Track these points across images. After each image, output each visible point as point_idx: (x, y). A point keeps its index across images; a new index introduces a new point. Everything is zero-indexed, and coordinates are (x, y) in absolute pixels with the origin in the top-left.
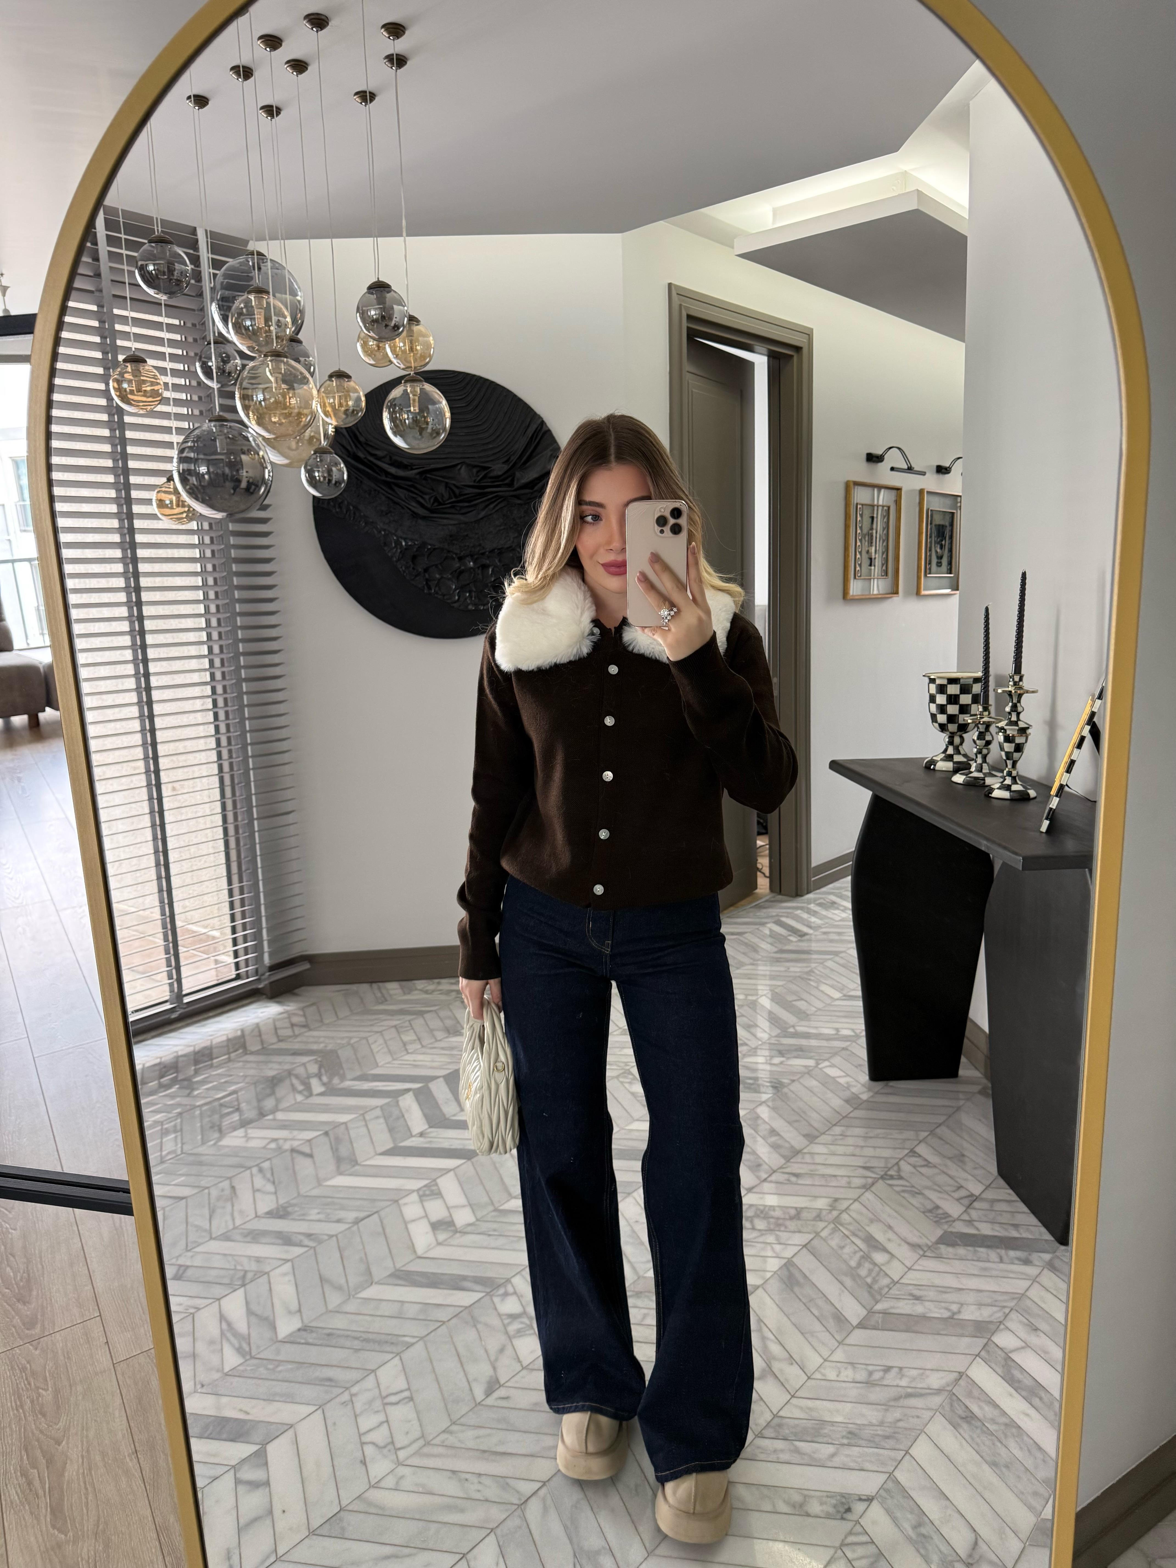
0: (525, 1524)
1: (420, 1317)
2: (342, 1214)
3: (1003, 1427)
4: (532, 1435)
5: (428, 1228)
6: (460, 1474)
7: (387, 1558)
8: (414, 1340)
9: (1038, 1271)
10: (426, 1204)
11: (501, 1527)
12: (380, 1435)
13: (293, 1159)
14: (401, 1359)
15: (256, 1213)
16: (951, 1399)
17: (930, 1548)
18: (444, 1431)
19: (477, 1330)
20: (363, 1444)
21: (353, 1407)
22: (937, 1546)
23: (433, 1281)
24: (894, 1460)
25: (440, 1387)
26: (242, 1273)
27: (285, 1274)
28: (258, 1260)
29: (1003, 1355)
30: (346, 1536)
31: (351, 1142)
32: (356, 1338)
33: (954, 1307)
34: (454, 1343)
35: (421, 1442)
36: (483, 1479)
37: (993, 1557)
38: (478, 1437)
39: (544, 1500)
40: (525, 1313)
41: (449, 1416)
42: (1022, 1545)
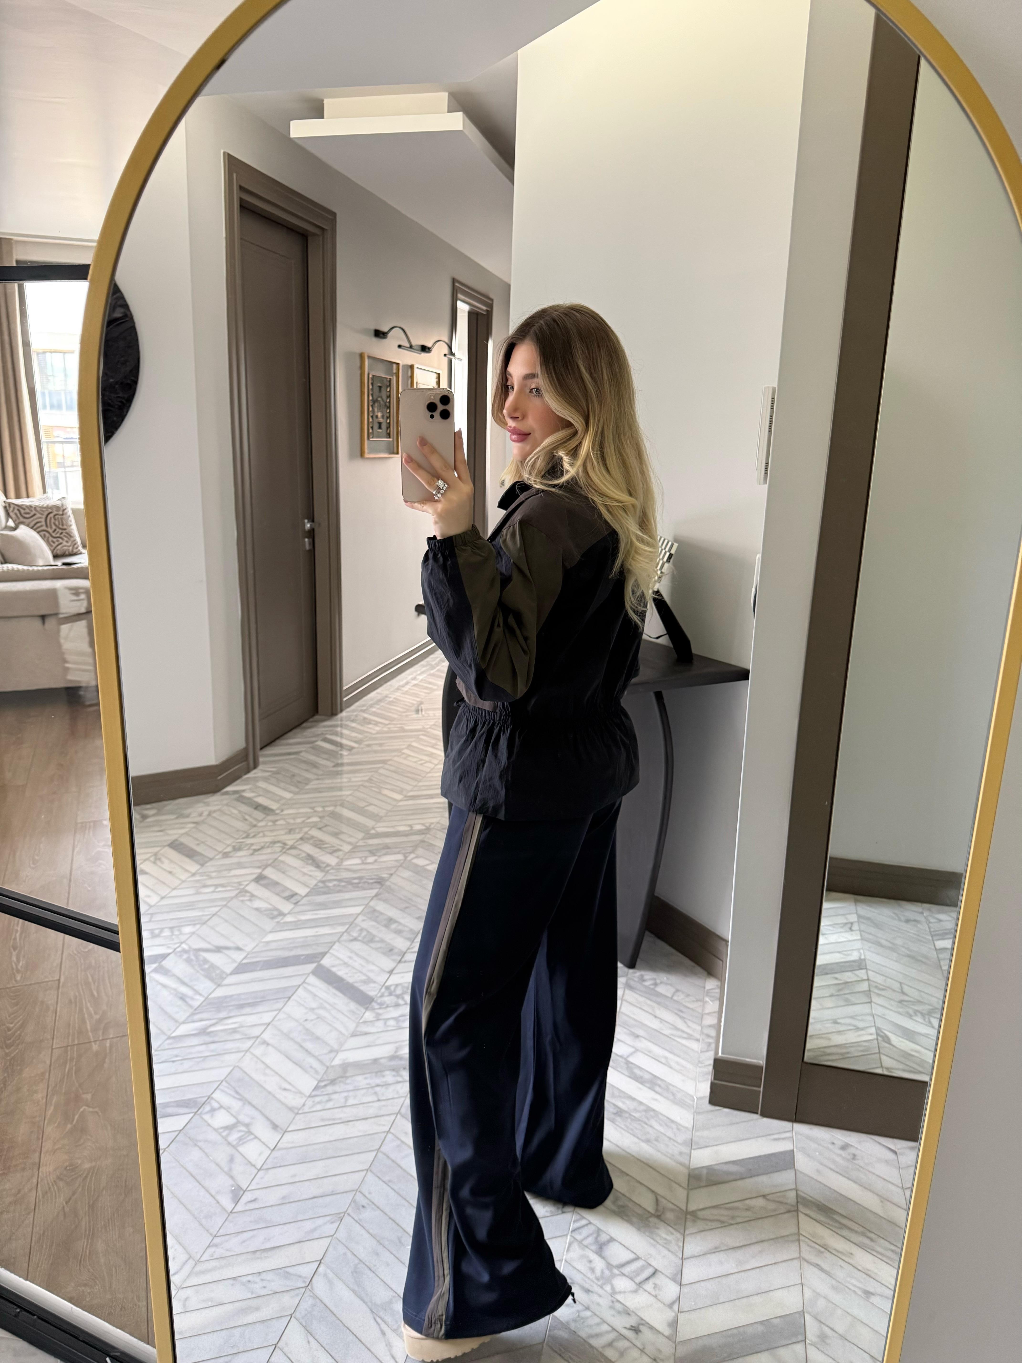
0: (318, 1301)
3: (644, 1113)
4: (292, 1225)
6: (240, 1278)
11: (297, 1309)
18: (209, 1246)
19: (201, 1149)
22: (634, 1211)
25: (188, 1210)
29: (624, 1061)
34: (183, 1166)
36: (264, 1276)
37: (670, 1206)
38: (244, 1242)
39: (325, 1275)
40: (238, 1122)
41: (207, 1231)
42: (686, 1192)
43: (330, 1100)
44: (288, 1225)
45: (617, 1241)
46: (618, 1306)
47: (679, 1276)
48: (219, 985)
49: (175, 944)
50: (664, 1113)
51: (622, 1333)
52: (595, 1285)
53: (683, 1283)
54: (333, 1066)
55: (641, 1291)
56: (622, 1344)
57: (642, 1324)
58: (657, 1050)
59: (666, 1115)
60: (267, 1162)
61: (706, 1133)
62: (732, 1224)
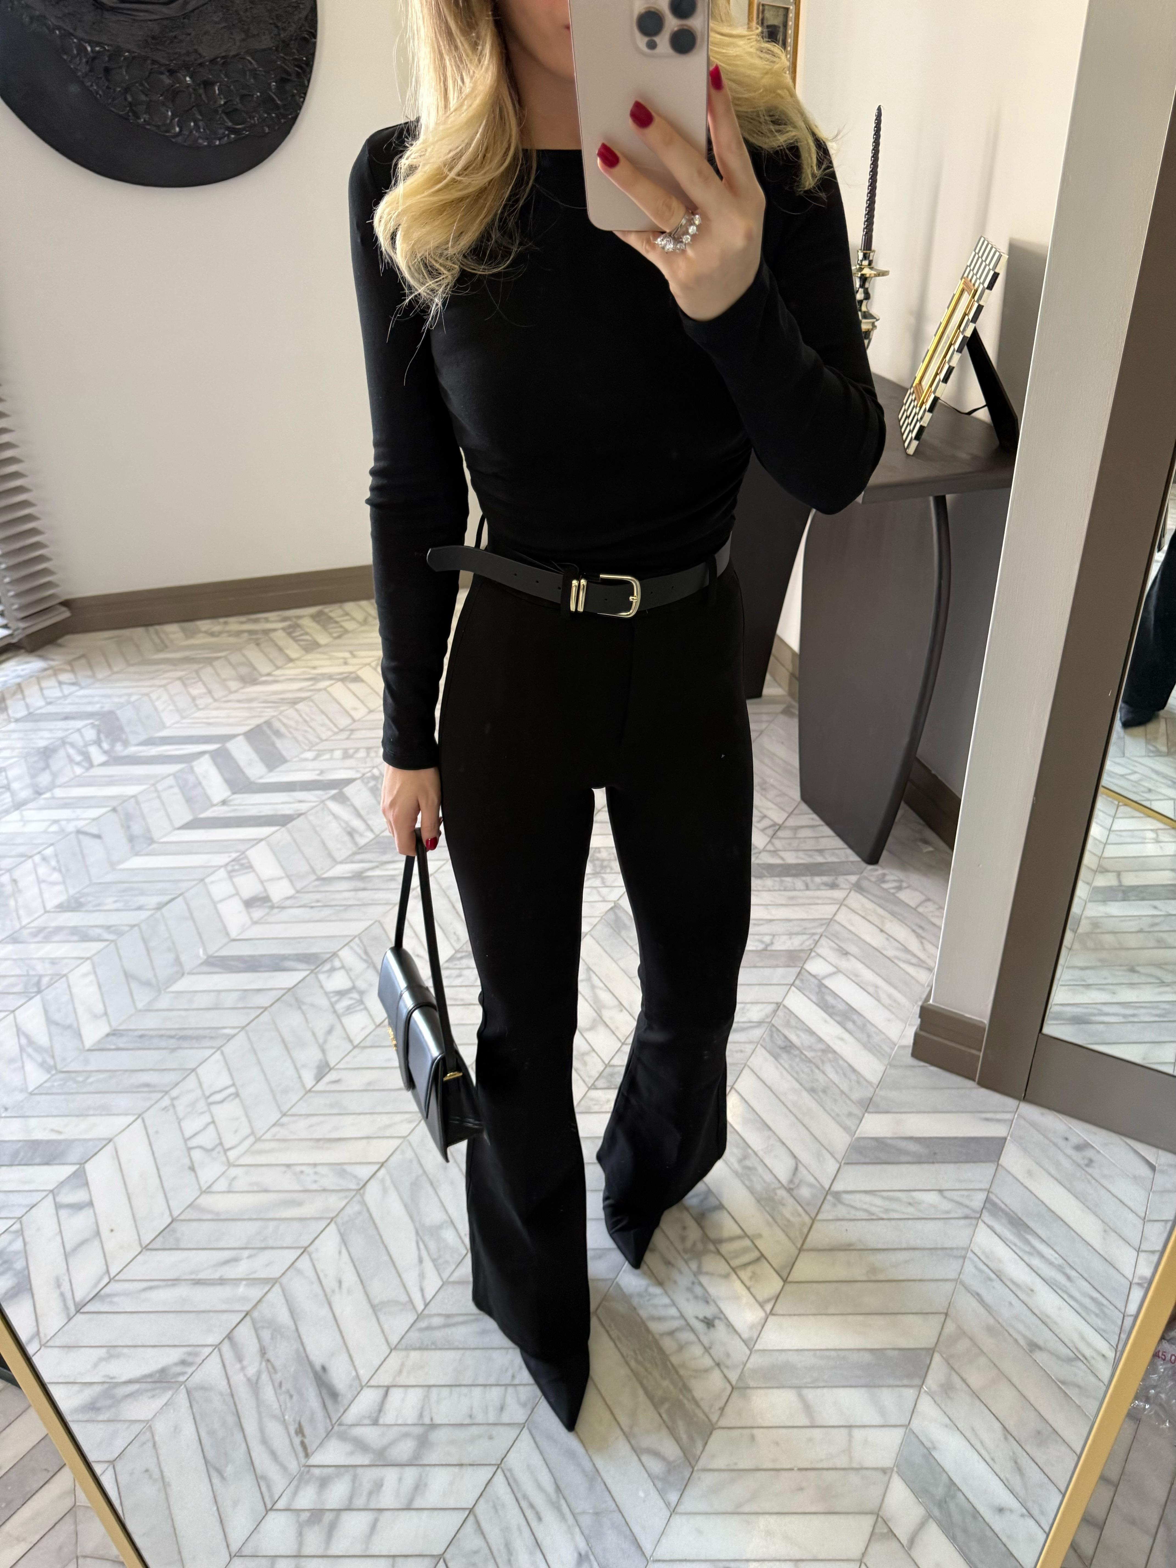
0: (365, 1209)
1: (239, 1006)
2: (142, 900)
3: (819, 1054)
5: (241, 907)
6: (294, 1167)
7: (226, 1262)
8: (235, 1031)
9: (846, 894)
10: (236, 880)
11: (341, 1213)
12: (208, 1139)
13: (79, 842)
14: (222, 1053)
15: (44, 907)
16: (770, 1030)
17: (754, 1179)
18: (274, 1125)
19: (303, 1011)
20: (189, 1149)
21: (176, 1112)
22: (761, 1177)
23: (249, 965)
25: (267, 1079)
26: (36, 979)
27: (85, 975)
28: (54, 962)
29: (816, 982)
30: (182, 1246)
31: (144, 818)
32: (172, 1037)
33: (767, 939)
34: (278, 1030)
35: (251, 1139)
36: (319, 1169)
37: (812, 1180)
38: (311, 1126)
39: (382, 1181)
40: (353, 987)
41: (279, 1107)
42: (838, 1165)
44: (361, 1117)
45: (726, 1210)
46: (698, 1290)
47: (788, 1270)
50: (846, 1058)
51: (691, 1323)
52: (679, 1258)
53: (790, 1279)
55: (734, 1278)
56: (686, 1336)
57: (720, 1318)
58: (867, 975)
59: (850, 1061)
60: (368, 1038)
61: (893, 1094)
62: (883, 1219)
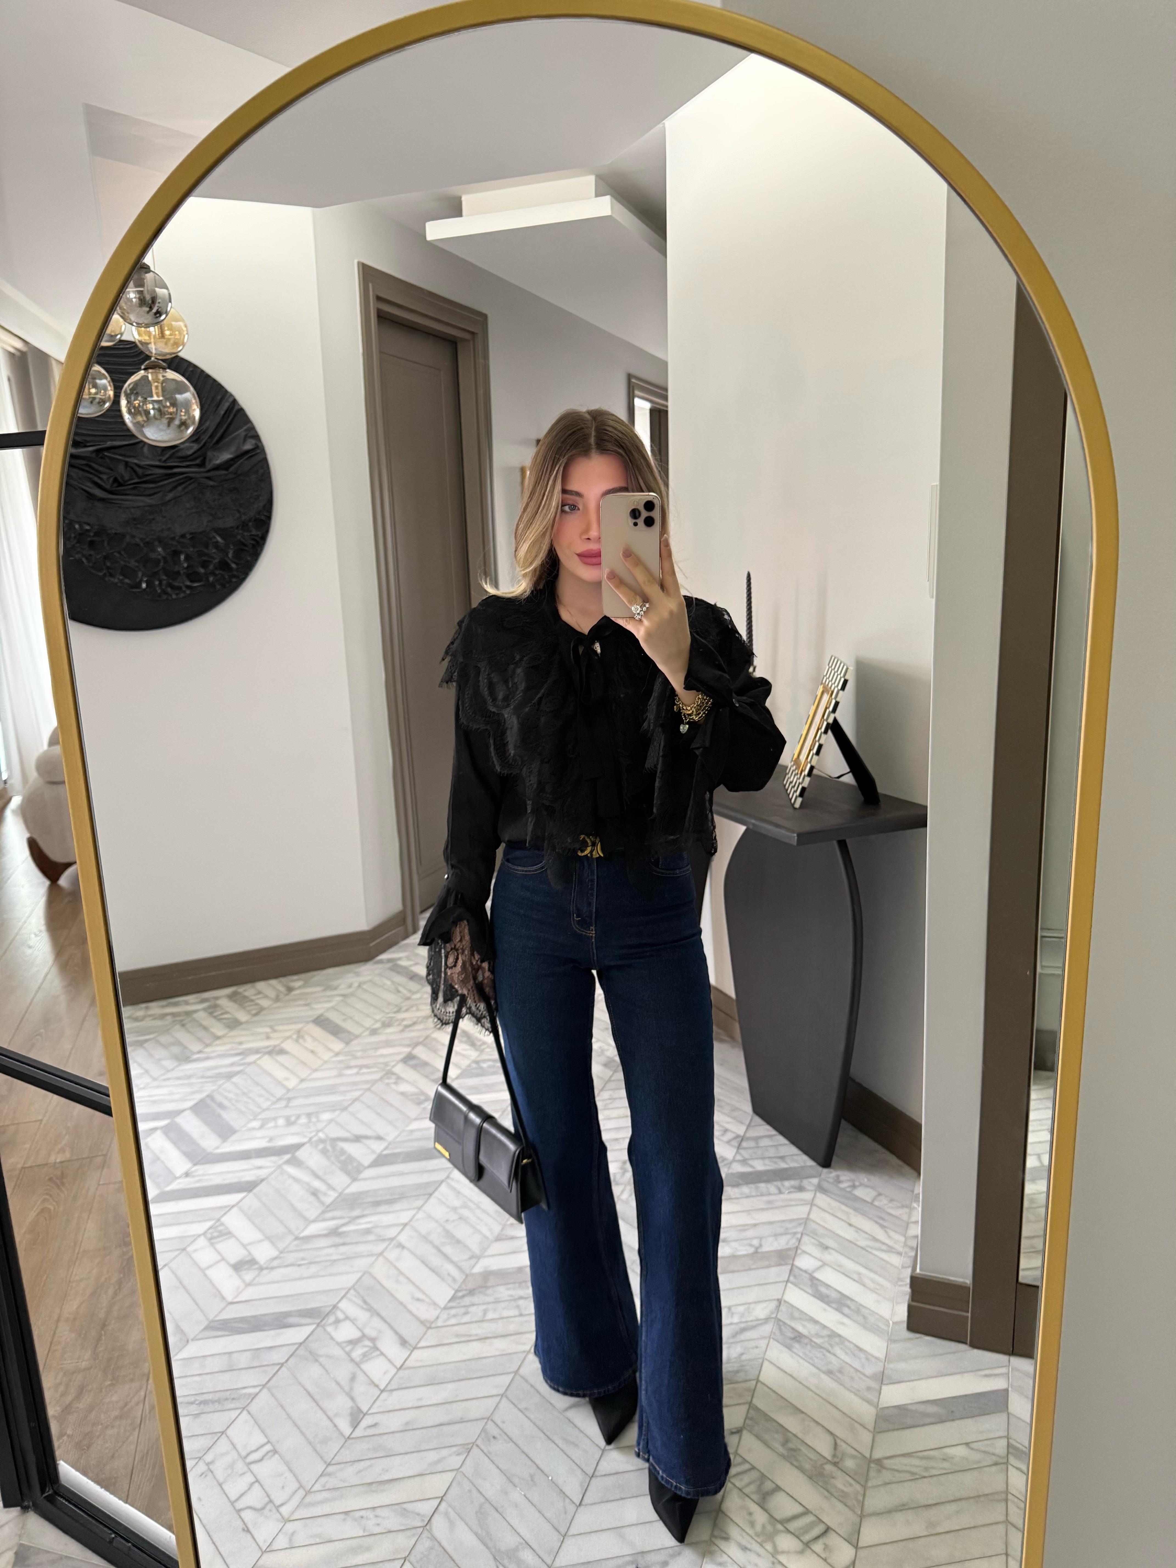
0: (436, 1544)
1: (253, 1365)
3: (826, 1339)
4: (415, 1454)
5: (230, 1271)
6: (353, 1513)
8: (257, 1390)
9: (813, 1195)
10: (218, 1246)
11: (413, 1551)
12: (254, 1498)
14: (249, 1413)
16: (779, 1325)
17: (801, 1458)
18: (321, 1475)
19: (321, 1365)
20: (239, 1511)
21: (215, 1477)
22: (806, 1456)
23: (255, 1325)
24: (748, 1390)
25: (301, 1432)
29: (808, 1276)
33: (755, 1242)
34: (300, 1384)
35: (301, 1493)
36: (379, 1512)
37: (853, 1452)
38: (360, 1471)
39: (446, 1514)
40: (364, 1336)
41: (321, 1458)
42: (871, 1435)
43: (466, 1313)
44: (409, 1455)
45: (784, 1491)
47: (856, 1537)
48: (355, 1180)
49: (311, 1132)
50: (851, 1340)
52: (754, 1542)
53: (860, 1545)
54: (473, 1275)
55: (808, 1552)
58: (849, 1265)
59: (854, 1342)
60: (392, 1382)
61: (901, 1366)
62: (925, 1477)
